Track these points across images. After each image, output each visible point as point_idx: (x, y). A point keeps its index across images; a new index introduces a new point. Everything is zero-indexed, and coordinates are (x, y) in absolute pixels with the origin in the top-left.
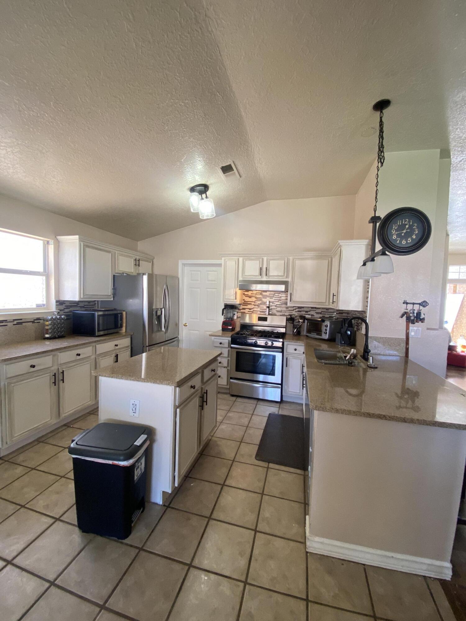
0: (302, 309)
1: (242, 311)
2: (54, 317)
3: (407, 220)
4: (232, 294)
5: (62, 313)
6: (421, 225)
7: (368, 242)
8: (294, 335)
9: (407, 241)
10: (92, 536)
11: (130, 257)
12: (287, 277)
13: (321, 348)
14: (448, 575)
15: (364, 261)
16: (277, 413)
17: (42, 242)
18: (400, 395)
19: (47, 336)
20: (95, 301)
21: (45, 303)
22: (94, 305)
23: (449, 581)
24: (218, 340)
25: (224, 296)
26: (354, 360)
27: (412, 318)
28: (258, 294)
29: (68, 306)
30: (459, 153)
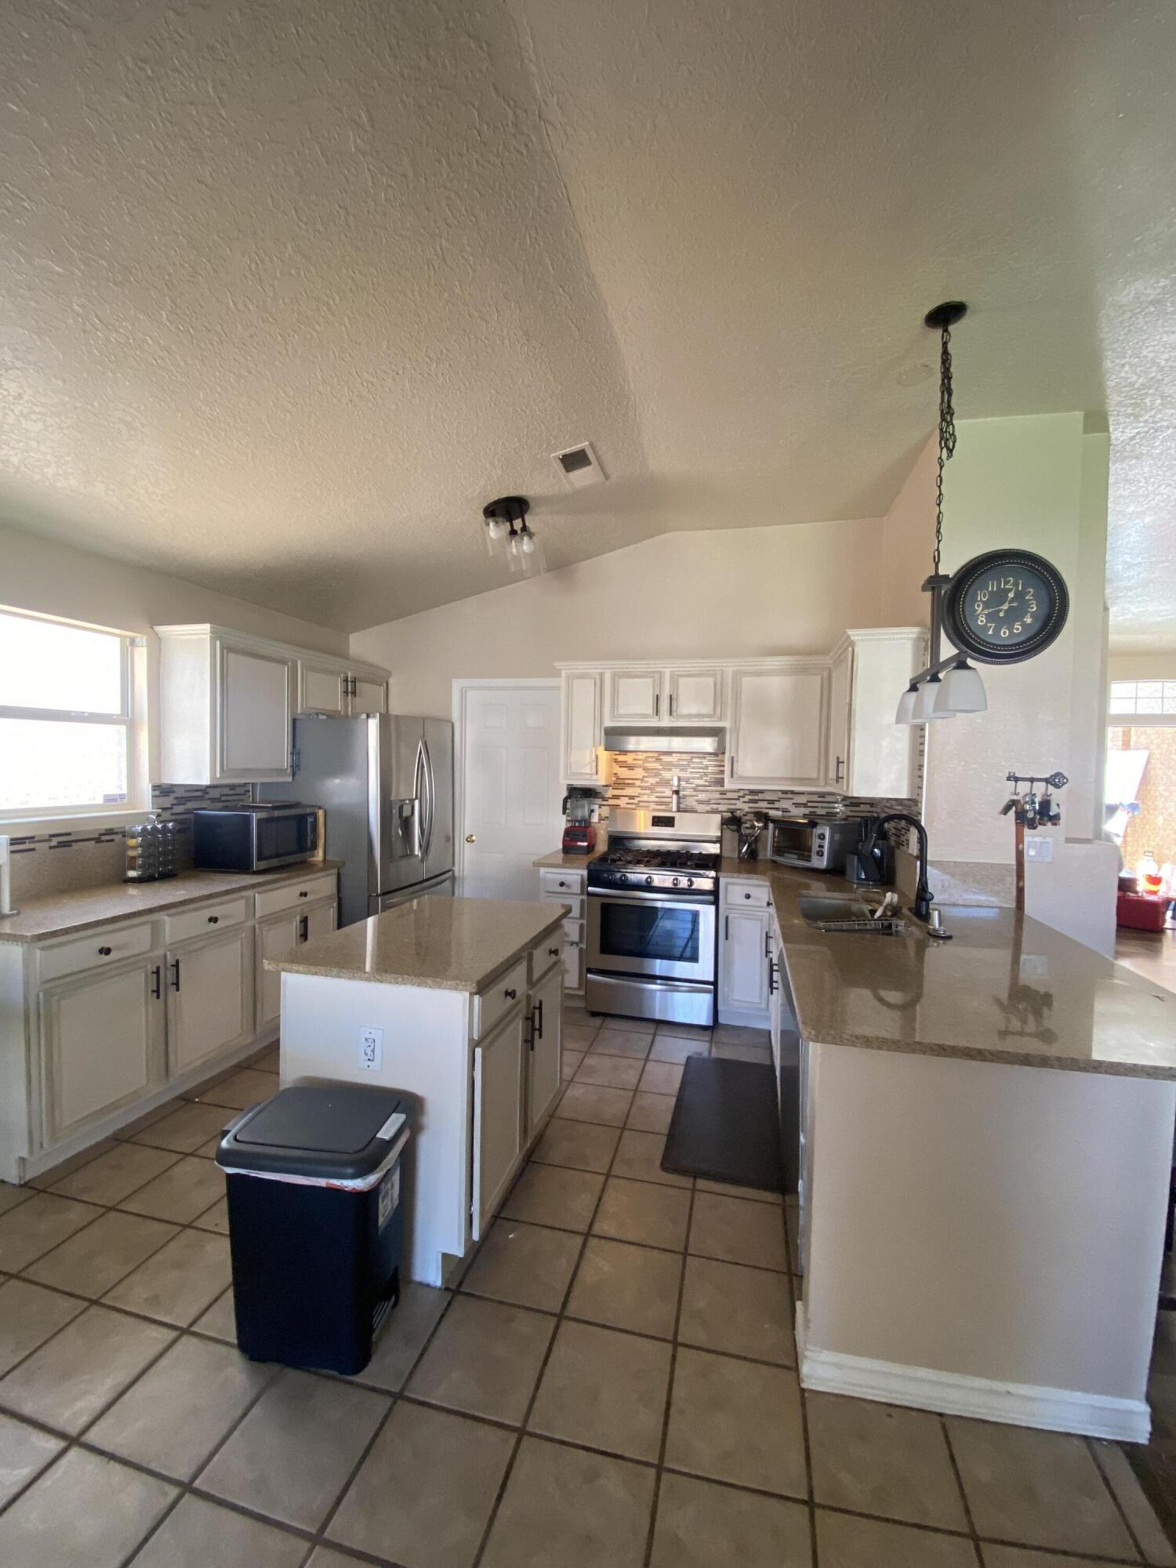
0: (760, 796)
1: (611, 802)
2: (149, 827)
3: (1011, 579)
4: (588, 760)
5: (166, 815)
6: (1043, 592)
7: (920, 633)
8: (741, 859)
9: (1011, 629)
10: (274, 1368)
11: (331, 672)
12: (720, 719)
13: (812, 893)
14: (1141, 1431)
15: (911, 680)
16: (706, 1054)
17: (117, 640)
18: (1006, 1003)
19: (132, 874)
20: (245, 785)
21: (124, 791)
22: (245, 794)
23: (1143, 1445)
24: (555, 876)
25: (566, 767)
26: (894, 921)
27: (1030, 815)
28: (650, 760)
29: (183, 798)
30: (1128, 420)
